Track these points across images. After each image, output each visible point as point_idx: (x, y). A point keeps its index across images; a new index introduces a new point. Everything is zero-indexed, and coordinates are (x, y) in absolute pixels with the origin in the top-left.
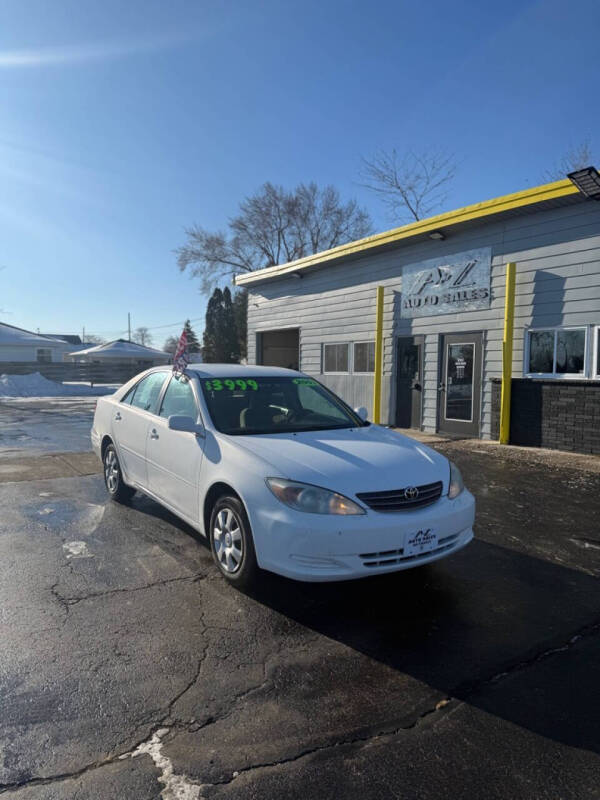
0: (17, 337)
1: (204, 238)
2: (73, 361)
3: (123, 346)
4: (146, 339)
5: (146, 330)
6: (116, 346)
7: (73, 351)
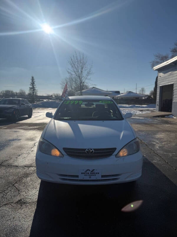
0: (100, 92)
1: (160, 57)
2: (117, 98)
3: (130, 93)
4: (144, 91)
5: (144, 88)
6: (128, 93)
7: (117, 95)
